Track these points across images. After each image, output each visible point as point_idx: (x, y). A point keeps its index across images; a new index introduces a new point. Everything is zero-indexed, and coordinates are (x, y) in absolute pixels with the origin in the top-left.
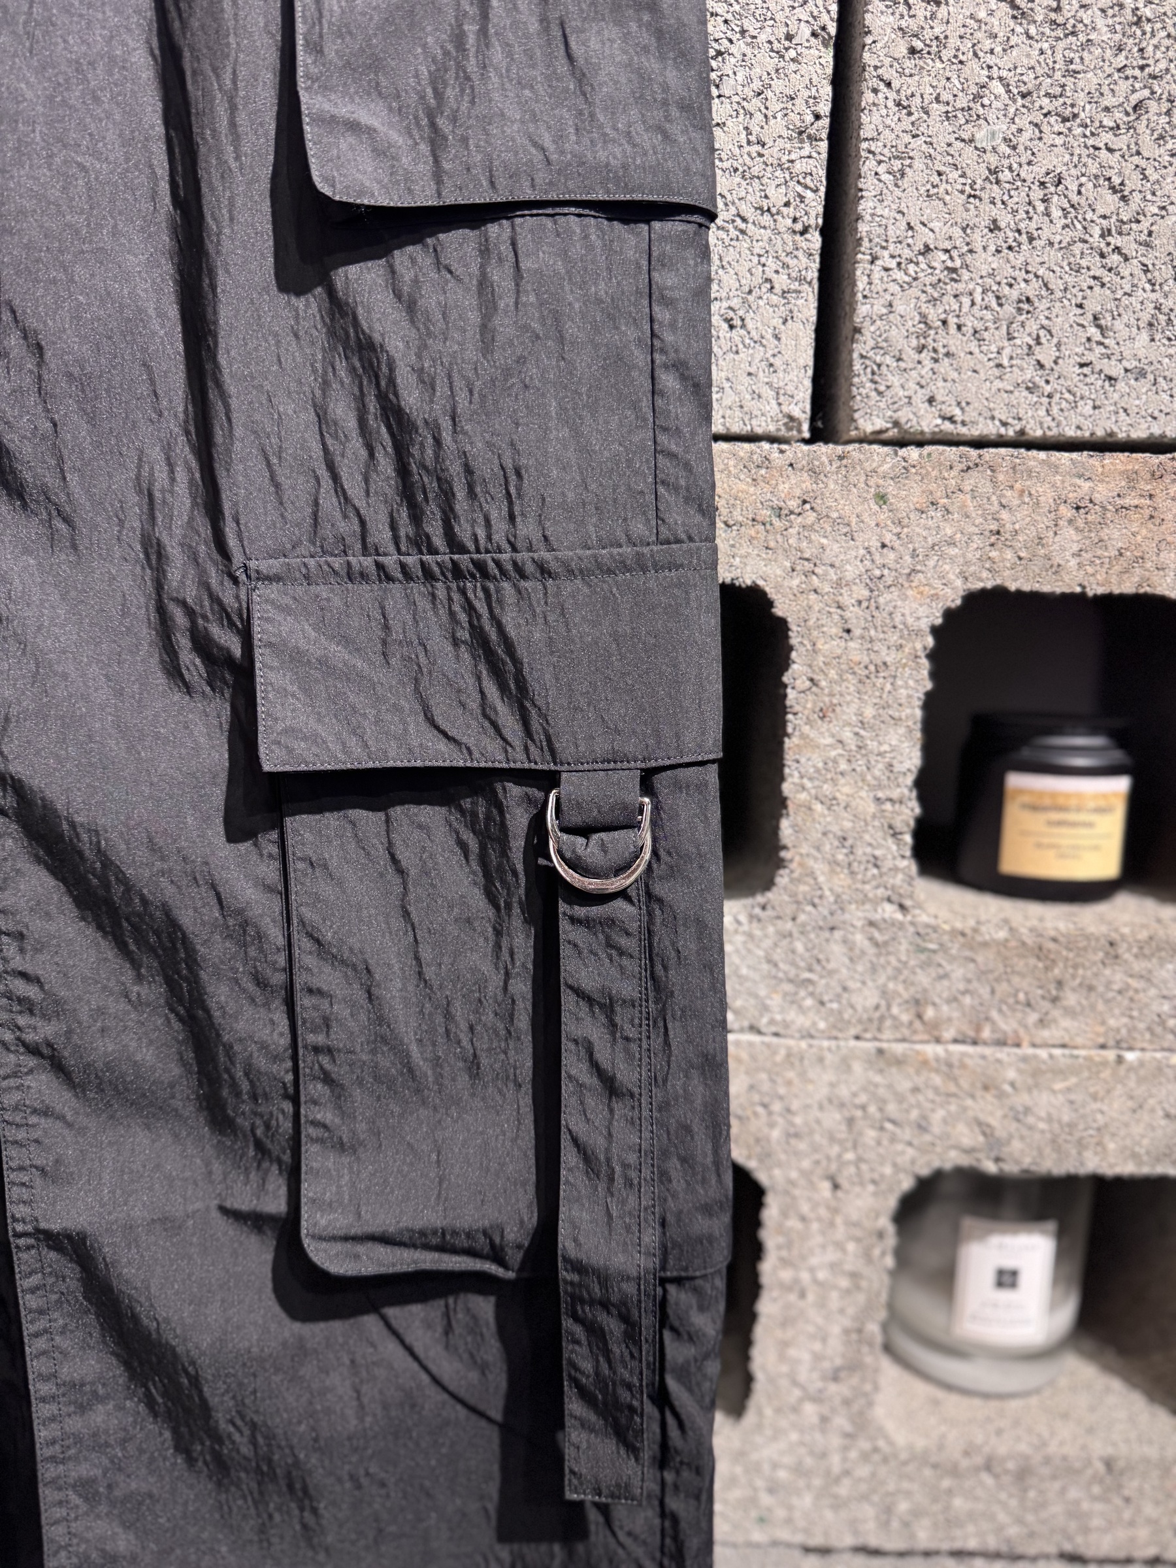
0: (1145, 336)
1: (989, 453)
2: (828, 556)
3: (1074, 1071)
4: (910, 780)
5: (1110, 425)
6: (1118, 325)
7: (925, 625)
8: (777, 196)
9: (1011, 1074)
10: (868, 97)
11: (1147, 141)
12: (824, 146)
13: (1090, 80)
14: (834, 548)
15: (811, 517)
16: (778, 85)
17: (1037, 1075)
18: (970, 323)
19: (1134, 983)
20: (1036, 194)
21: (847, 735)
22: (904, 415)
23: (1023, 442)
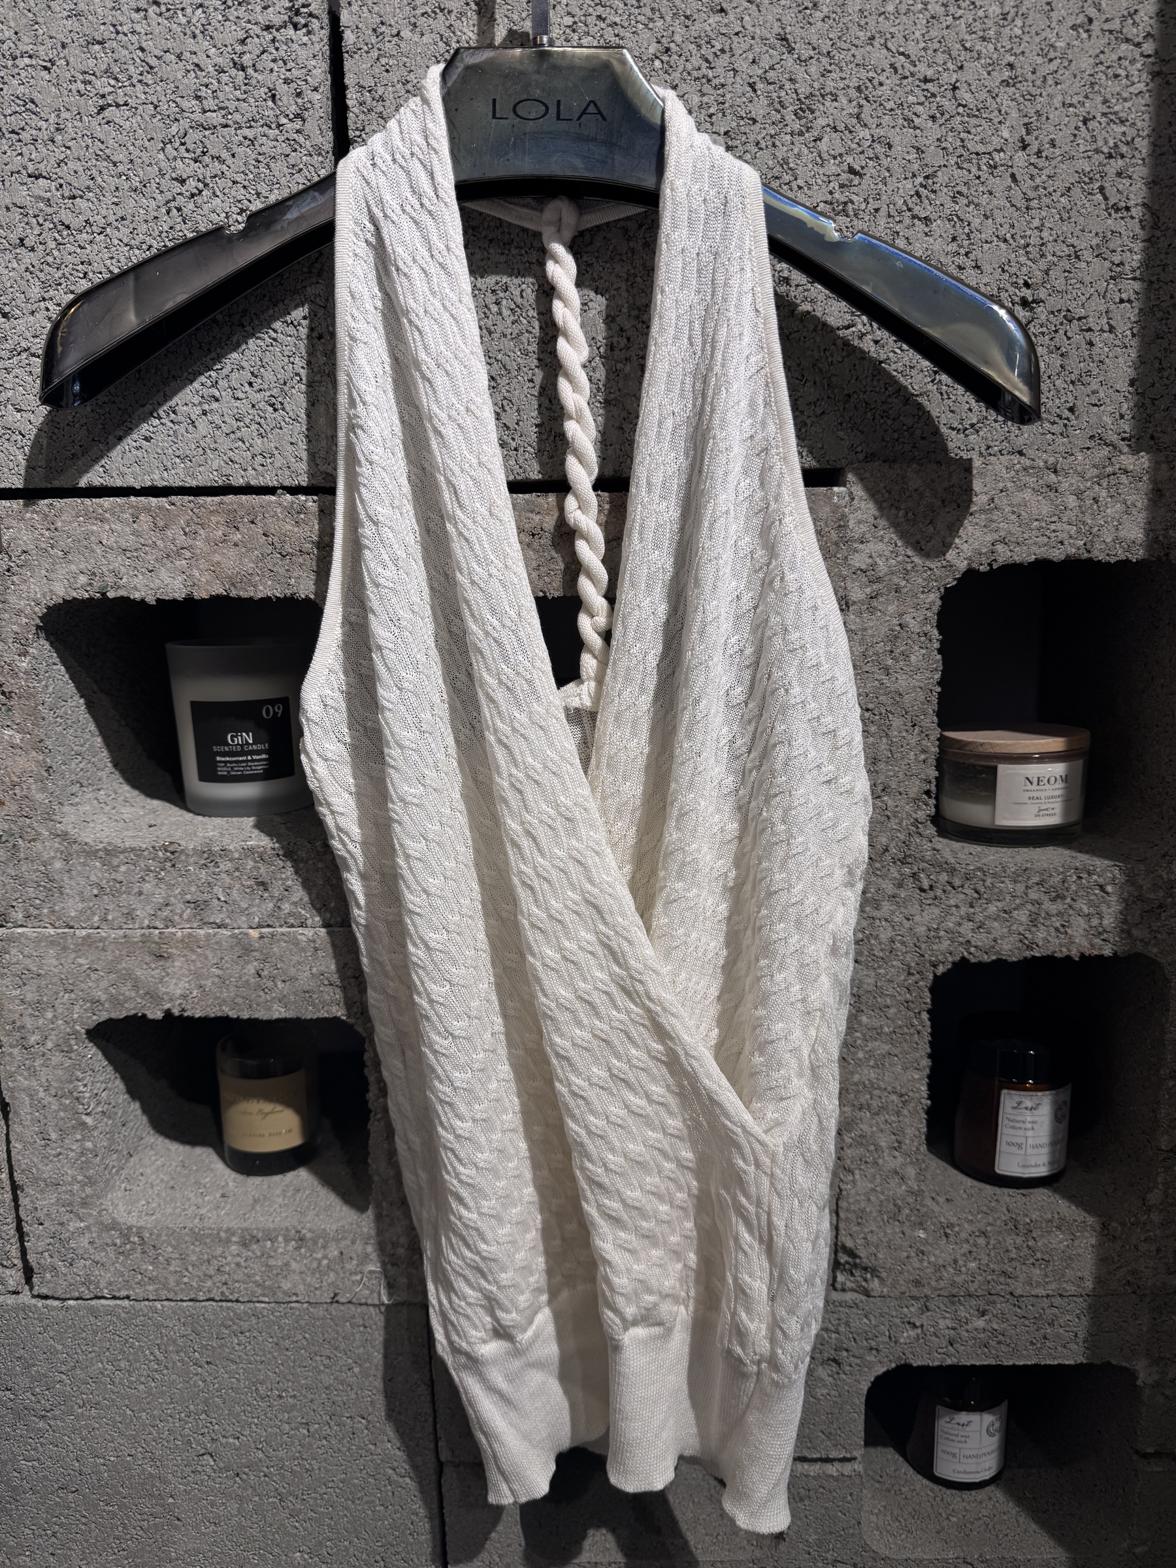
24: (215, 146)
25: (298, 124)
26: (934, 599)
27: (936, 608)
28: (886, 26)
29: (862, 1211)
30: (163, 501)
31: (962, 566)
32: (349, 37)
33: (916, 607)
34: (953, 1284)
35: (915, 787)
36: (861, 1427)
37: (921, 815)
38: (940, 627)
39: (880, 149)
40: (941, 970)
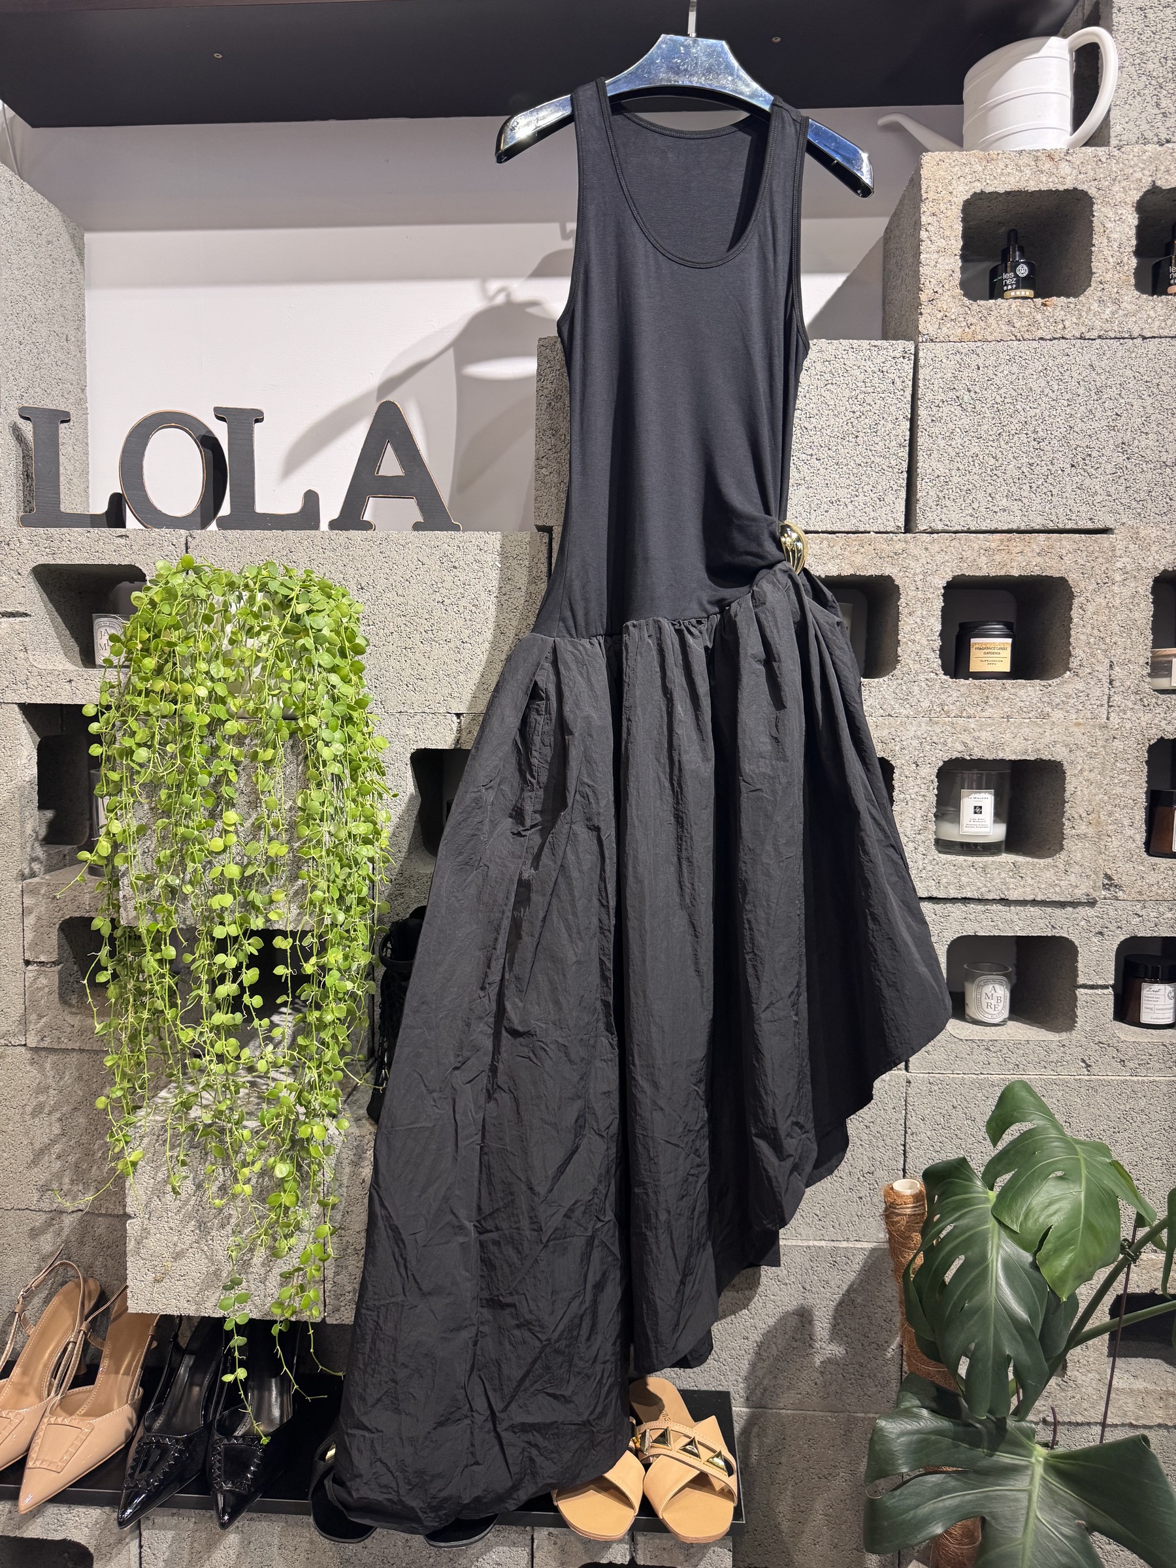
0: (1005, 499)
1: (958, 535)
2: (911, 566)
3: (993, 724)
4: (938, 633)
5: (996, 526)
6: (997, 496)
7: (941, 586)
8: (894, 463)
9: (973, 726)
10: (920, 434)
11: (1002, 443)
12: (907, 448)
13: (986, 427)
14: (913, 564)
15: (905, 555)
16: (894, 432)
17: (981, 727)
18: (952, 497)
19: (1012, 696)
20: (971, 459)
21: (918, 620)
22: (932, 525)
23: (969, 532)
24: (869, 400)
25: (902, 393)
26: (1150, 582)
27: (1151, 585)
28: (1132, 362)
29: (1115, 856)
30: (833, 536)
31: (1162, 568)
32: (922, 362)
33: (1143, 584)
34: (1157, 894)
35: (1142, 661)
36: (1113, 968)
37: (1144, 673)
38: (1152, 593)
39: (1128, 407)
40: (1152, 742)
